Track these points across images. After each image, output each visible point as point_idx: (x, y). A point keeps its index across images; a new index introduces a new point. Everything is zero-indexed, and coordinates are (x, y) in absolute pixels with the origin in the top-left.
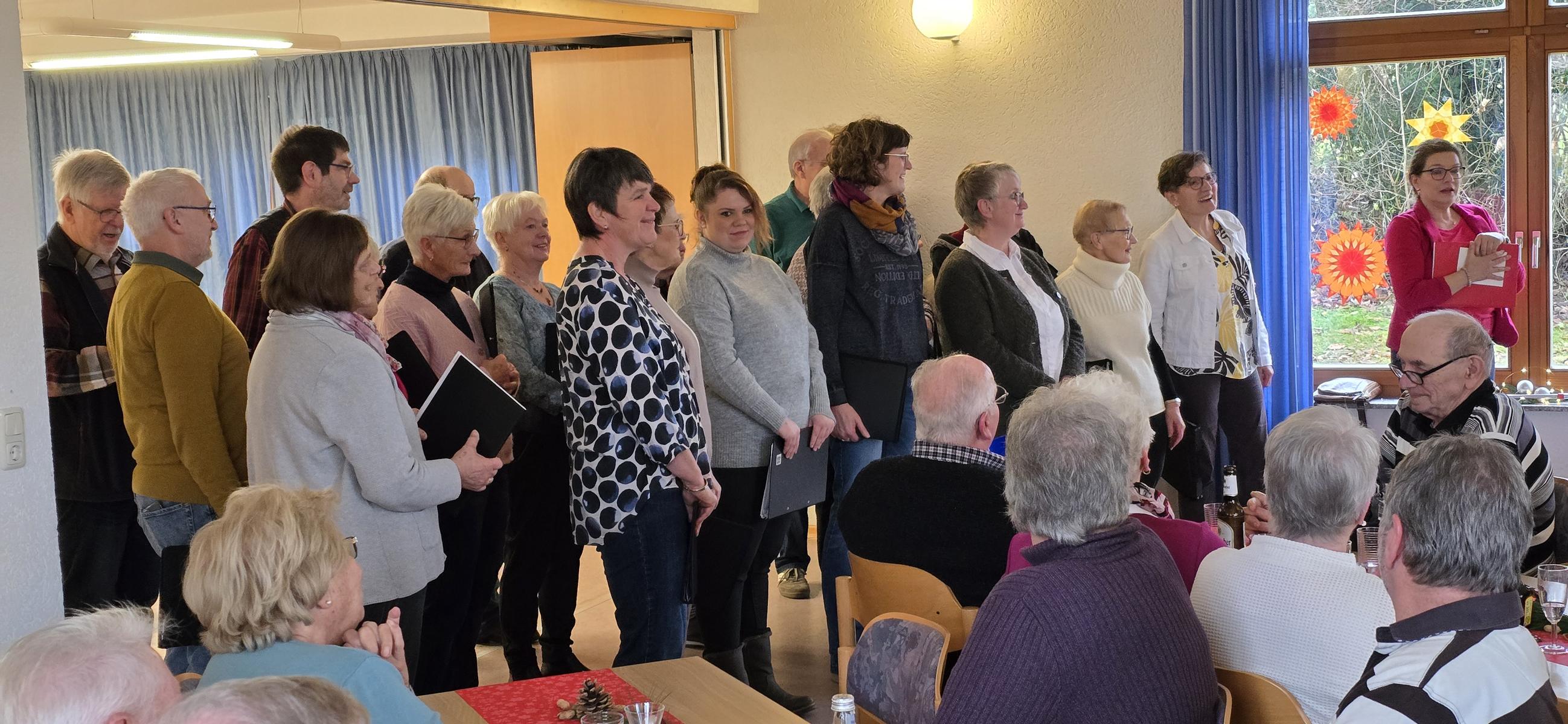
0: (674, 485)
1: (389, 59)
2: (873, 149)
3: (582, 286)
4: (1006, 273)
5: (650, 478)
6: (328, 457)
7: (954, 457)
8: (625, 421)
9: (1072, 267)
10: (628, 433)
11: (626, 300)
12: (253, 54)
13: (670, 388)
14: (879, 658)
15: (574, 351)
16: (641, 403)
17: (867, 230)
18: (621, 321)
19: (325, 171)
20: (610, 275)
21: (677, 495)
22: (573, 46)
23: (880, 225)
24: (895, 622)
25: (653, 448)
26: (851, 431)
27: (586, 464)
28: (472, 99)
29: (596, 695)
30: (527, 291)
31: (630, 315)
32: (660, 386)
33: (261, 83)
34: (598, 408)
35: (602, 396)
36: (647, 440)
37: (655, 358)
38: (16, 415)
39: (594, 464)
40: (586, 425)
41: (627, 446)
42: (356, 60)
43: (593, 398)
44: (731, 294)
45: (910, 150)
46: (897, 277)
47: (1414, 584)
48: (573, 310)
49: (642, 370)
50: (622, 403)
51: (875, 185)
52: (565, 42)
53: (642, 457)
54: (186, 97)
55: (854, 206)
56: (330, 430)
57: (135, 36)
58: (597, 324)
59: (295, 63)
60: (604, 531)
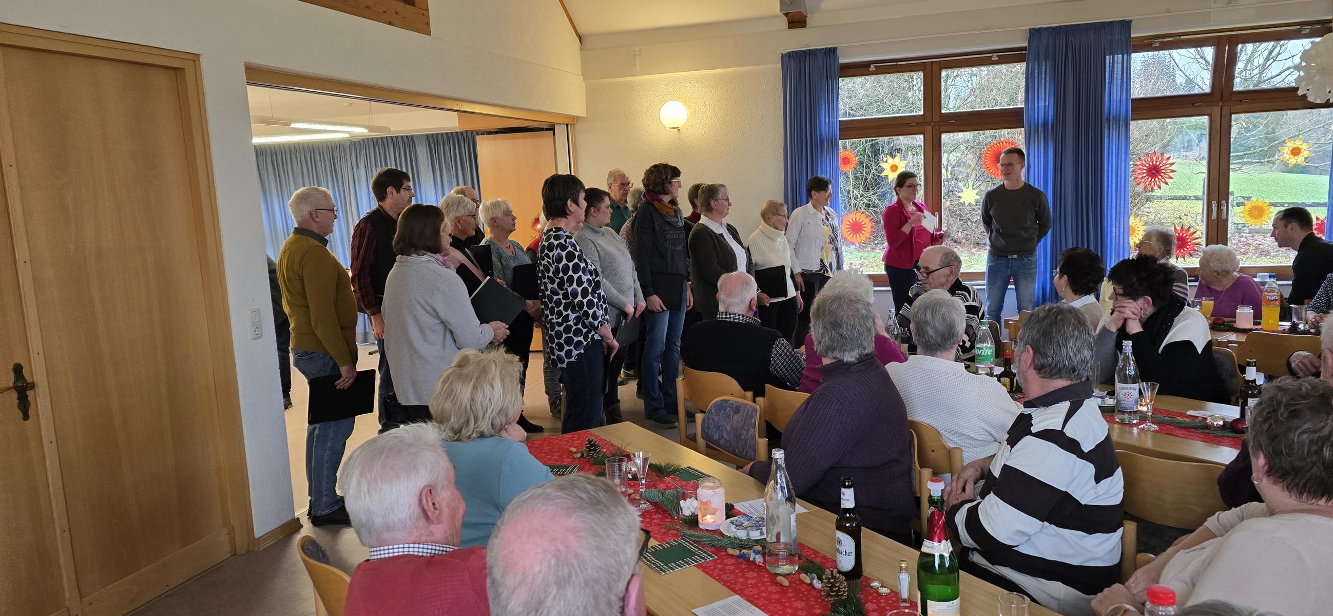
0: (600, 338)
1: (405, 140)
2: (667, 178)
3: (556, 243)
4: (721, 235)
5: (590, 335)
6: (440, 328)
7: (739, 319)
8: (577, 309)
9: (758, 230)
10: (578, 314)
11: (578, 250)
12: (346, 135)
13: (598, 292)
14: (718, 419)
15: (551, 274)
16: (585, 301)
17: (661, 214)
18: (576, 261)
19: (398, 191)
20: (570, 238)
21: (600, 341)
22: (496, 133)
23: (668, 213)
24: (727, 401)
25: (590, 323)
26: (659, 308)
27: (557, 328)
28: (447, 158)
29: (594, 445)
30: (503, 247)
31: (580, 258)
32: (594, 291)
33: (343, 151)
34: (563, 301)
35: (566, 296)
36: (587, 318)
37: (591, 278)
38: (256, 312)
39: (561, 329)
40: (556, 310)
41: (578, 319)
42: (389, 140)
43: (561, 297)
44: (598, 248)
45: (680, 178)
46: (675, 236)
47: (1040, 379)
48: (551, 254)
49: (585, 285)
50: (576, 301)
51: (666, 194)
52: (492, 131)
53: (584, 326)
54: (305, 158)
55: (656, 203)
56: (442, 315)
57: (294, 125)
58: (564, 261)
59: (359, 142)
60: (567, 360)
